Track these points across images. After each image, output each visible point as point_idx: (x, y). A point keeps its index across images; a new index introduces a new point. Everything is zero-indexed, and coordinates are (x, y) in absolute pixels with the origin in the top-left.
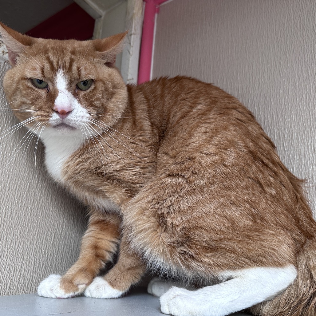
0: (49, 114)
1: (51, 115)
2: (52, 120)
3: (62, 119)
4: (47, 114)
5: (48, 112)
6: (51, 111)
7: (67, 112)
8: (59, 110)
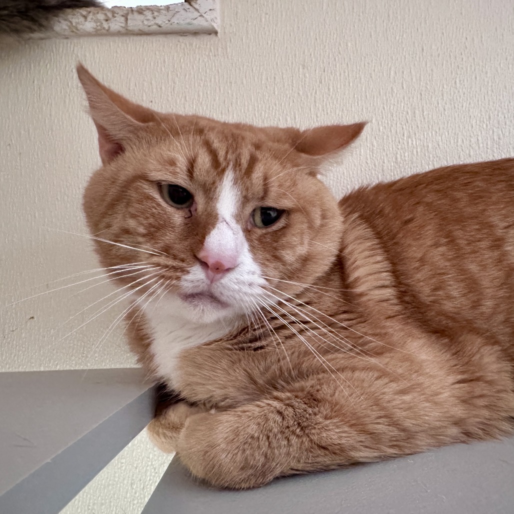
0: (184, 265)
1: (188, 269)
2: (186, 280)
3: (209, 282)
4: (181, 264)
5: (183, 260)
6: (190, 259)
7: (226, 268)
8: (211, 262)
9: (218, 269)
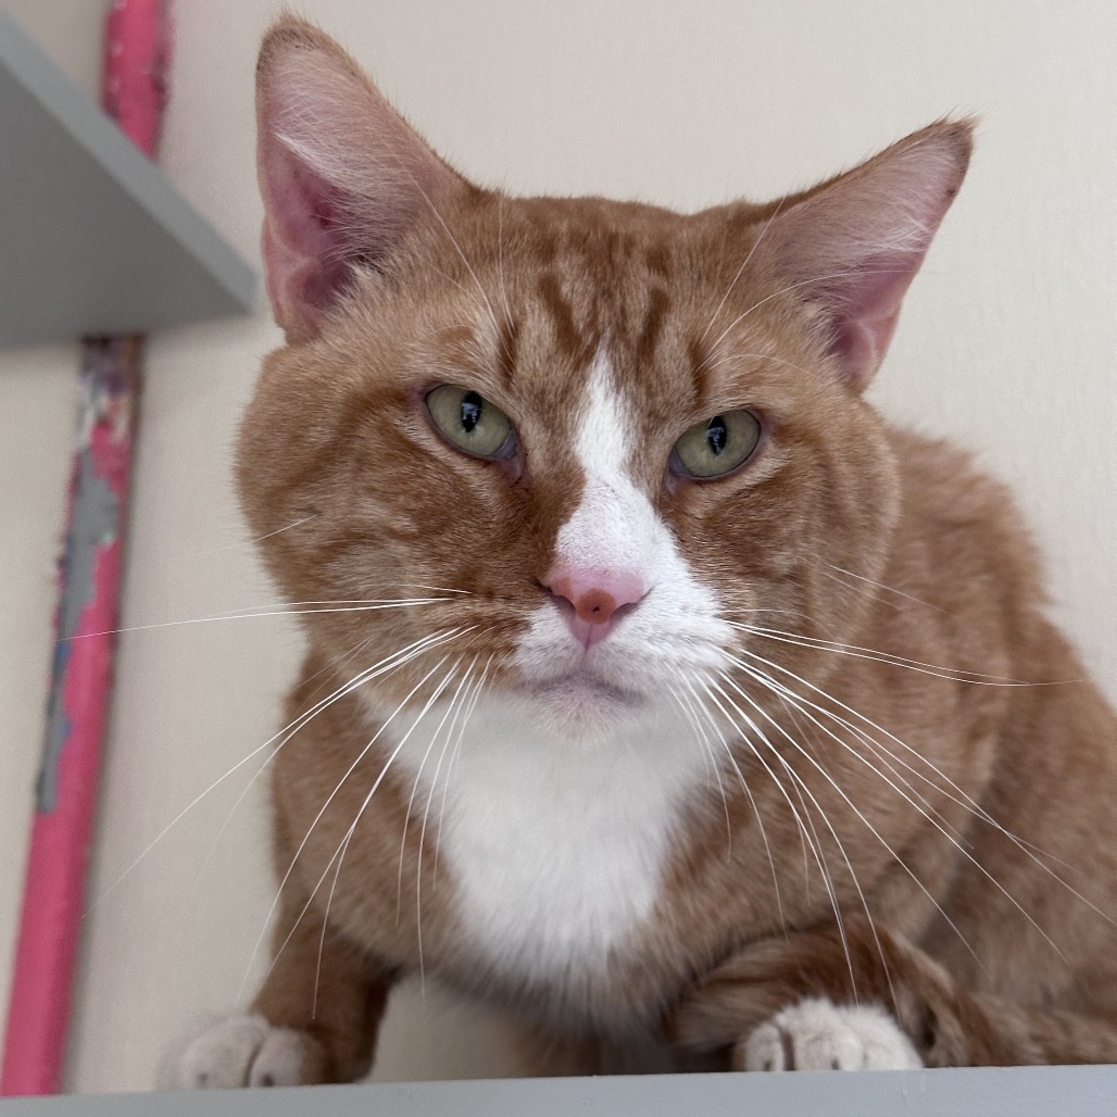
7: (620, 603)
8: (577, 592)
9: (597, 609)
